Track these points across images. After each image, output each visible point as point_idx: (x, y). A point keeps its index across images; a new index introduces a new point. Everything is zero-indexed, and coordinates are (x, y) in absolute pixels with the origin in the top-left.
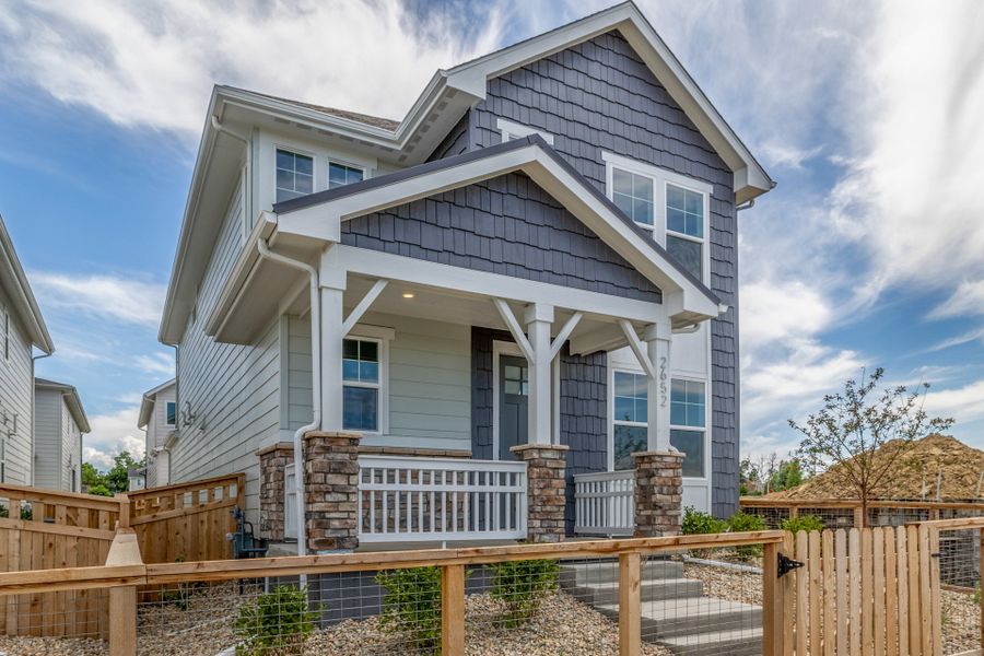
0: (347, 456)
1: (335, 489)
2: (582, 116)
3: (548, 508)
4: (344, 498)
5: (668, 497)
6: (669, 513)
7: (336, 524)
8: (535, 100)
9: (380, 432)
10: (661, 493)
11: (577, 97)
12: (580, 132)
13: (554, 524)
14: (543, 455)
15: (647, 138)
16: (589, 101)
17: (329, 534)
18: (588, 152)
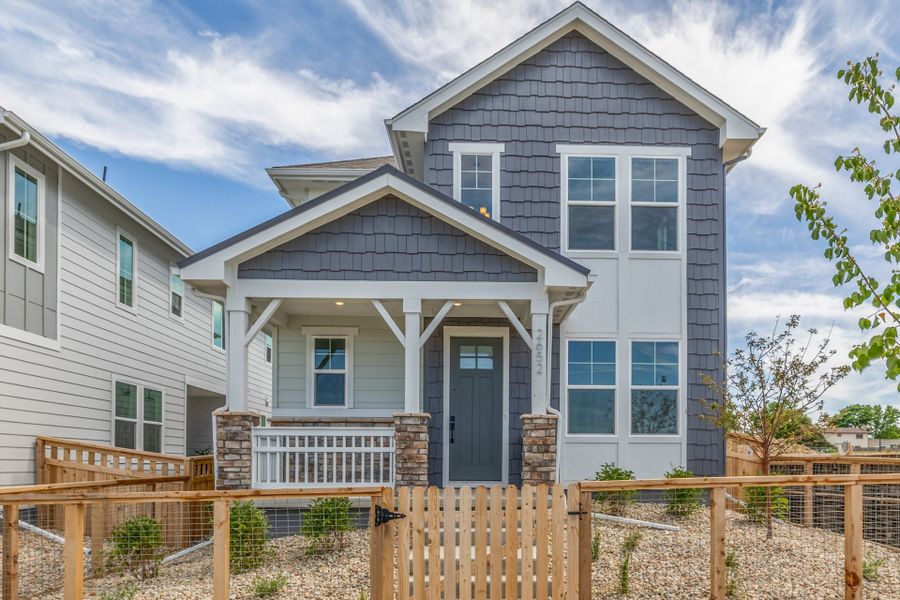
0: (240, 428)
1: (231, 451)
2: (536, 118)
3: (409, 465)
4: (238, 457)
5: (538, 455)
6: (539, 469)
7: (231, 475)
8: (487, 117)
9: (346, 406)
10: (530, 451)
11: (530, 103)
12: (532, 133)
13: (416, 478)
14: (404, 422)
15: (608, 120)
16: (543, 104)
17: (226, 483)
18: (541, 149)
